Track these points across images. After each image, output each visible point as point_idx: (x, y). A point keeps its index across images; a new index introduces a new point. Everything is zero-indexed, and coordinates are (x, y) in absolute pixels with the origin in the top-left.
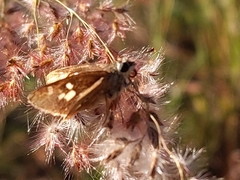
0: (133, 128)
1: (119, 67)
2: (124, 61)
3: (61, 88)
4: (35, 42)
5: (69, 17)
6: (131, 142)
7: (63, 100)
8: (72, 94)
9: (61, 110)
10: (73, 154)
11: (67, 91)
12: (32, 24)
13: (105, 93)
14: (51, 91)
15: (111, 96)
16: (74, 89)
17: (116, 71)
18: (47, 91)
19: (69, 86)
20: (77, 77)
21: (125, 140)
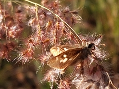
0: (94, 74)
1: (87, 46)
2: (89, 43)
4: (35, 28)
5: (55, 18)
6: (94, 81)
7: (62, 62)
8: (66, 60)
9: (61, 67)
10: (61, 84)
11: (64, 58)
12: (34, 20)
13: (81, 58)
14: (57, 59)
15: (83, 59)
16: (67, 57)
17: (86, 48)
18: (55, 59)
19: (65, 56)
20: (68, 52)
21: (92, 80)
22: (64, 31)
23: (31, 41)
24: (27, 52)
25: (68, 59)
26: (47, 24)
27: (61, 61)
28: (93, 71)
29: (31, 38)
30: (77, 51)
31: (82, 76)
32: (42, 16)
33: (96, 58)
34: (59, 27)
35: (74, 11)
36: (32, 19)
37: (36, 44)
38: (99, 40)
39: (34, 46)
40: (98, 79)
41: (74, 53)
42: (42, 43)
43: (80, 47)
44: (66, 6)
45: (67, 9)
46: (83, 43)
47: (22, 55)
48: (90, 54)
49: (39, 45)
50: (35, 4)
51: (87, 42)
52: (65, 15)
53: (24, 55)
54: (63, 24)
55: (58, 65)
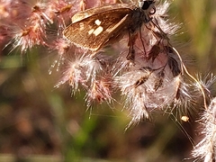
1: (140, 5)
3: (90, 24)
6: (154, 70)
7: (92, 35)
9: (91, 45)
10: (94, 89)
11: (96, 27)
13: (128, 29)
14: (82, 27)
15: (133, 31)
16: (101, 25)
17: (138, 8)
18: (79, 26)
23: (37, 9)
24: (30, 31)
25: (104, 30)
27: (90, 32)
29: (39, 4)
30: (121, 13)
31: (131, 64)
39: (43, 18)
40: (161, 66)
41: (116, 16)
42: (58, 13)
47: (21, 34)
55: (85, 40)
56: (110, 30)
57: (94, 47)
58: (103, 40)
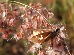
0: (59, 47)
1: (55, 30)
2: (57, 29)
3: (39, 36)
4: (25, 20)
5: (37, 14)
6: (59, 52)
7: (40, 40)
8: (42, 38)
9: (39, 43)
10: (39, 54)
11: (41, 37)
12: (24, 15)
15: (53, 38)
16: (43, 37)
17: (55, 31)
18: (35, 37)
19: (41, 36)
20: (44, 33)
21: (57, 51)
22: (43, 22)
23: (22, 27)
24: (19, 34)
25: (43, 38)
26: (32, 18)
27: (39, 39)
28: (59, 45)
29: (22, 26)
30: (49, 33)
31: (52, 48)
32: (30, 12)
33: (61, 38)
34: (39, 19)
35: (49, 10)
36: (23, 14)
37: (25, 29)
38: (64, 27)
39: (24, 30)
40: (61, 50)
41: (47, 34)
42: (29, 29)
43: (51, 31)
44: (45, 7)
45: (45, 9)
46: (53, 29)
47: (16, 35)
48: (57, 35)
49: (27, 30)
50: (25, 5)
51: (55, 28)
52: (43, 12)
53: (17, 36)
54: (42, 17)
55: (37, 41)
56: (45, 38)
57: (40, 43)
58: (43, 41)
